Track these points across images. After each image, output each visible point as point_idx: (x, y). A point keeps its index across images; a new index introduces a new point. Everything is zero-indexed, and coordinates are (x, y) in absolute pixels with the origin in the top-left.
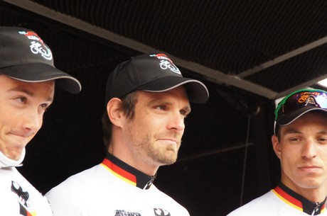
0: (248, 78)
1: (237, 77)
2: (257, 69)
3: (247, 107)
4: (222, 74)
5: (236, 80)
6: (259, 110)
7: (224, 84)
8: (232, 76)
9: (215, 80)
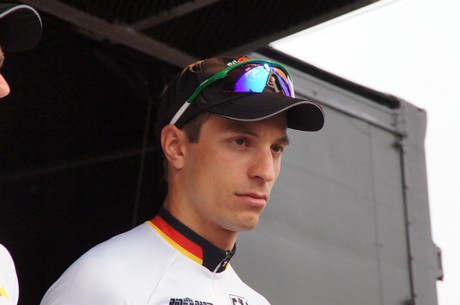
0: (149, 32)
1: (130, 30)
2: (165, 16)
3: (146, 83)
4: (103, 22)
5: (127, 34)
6: (166, 88)
7: (106, 41)
8: (121, 28)
9: (91, 32)
